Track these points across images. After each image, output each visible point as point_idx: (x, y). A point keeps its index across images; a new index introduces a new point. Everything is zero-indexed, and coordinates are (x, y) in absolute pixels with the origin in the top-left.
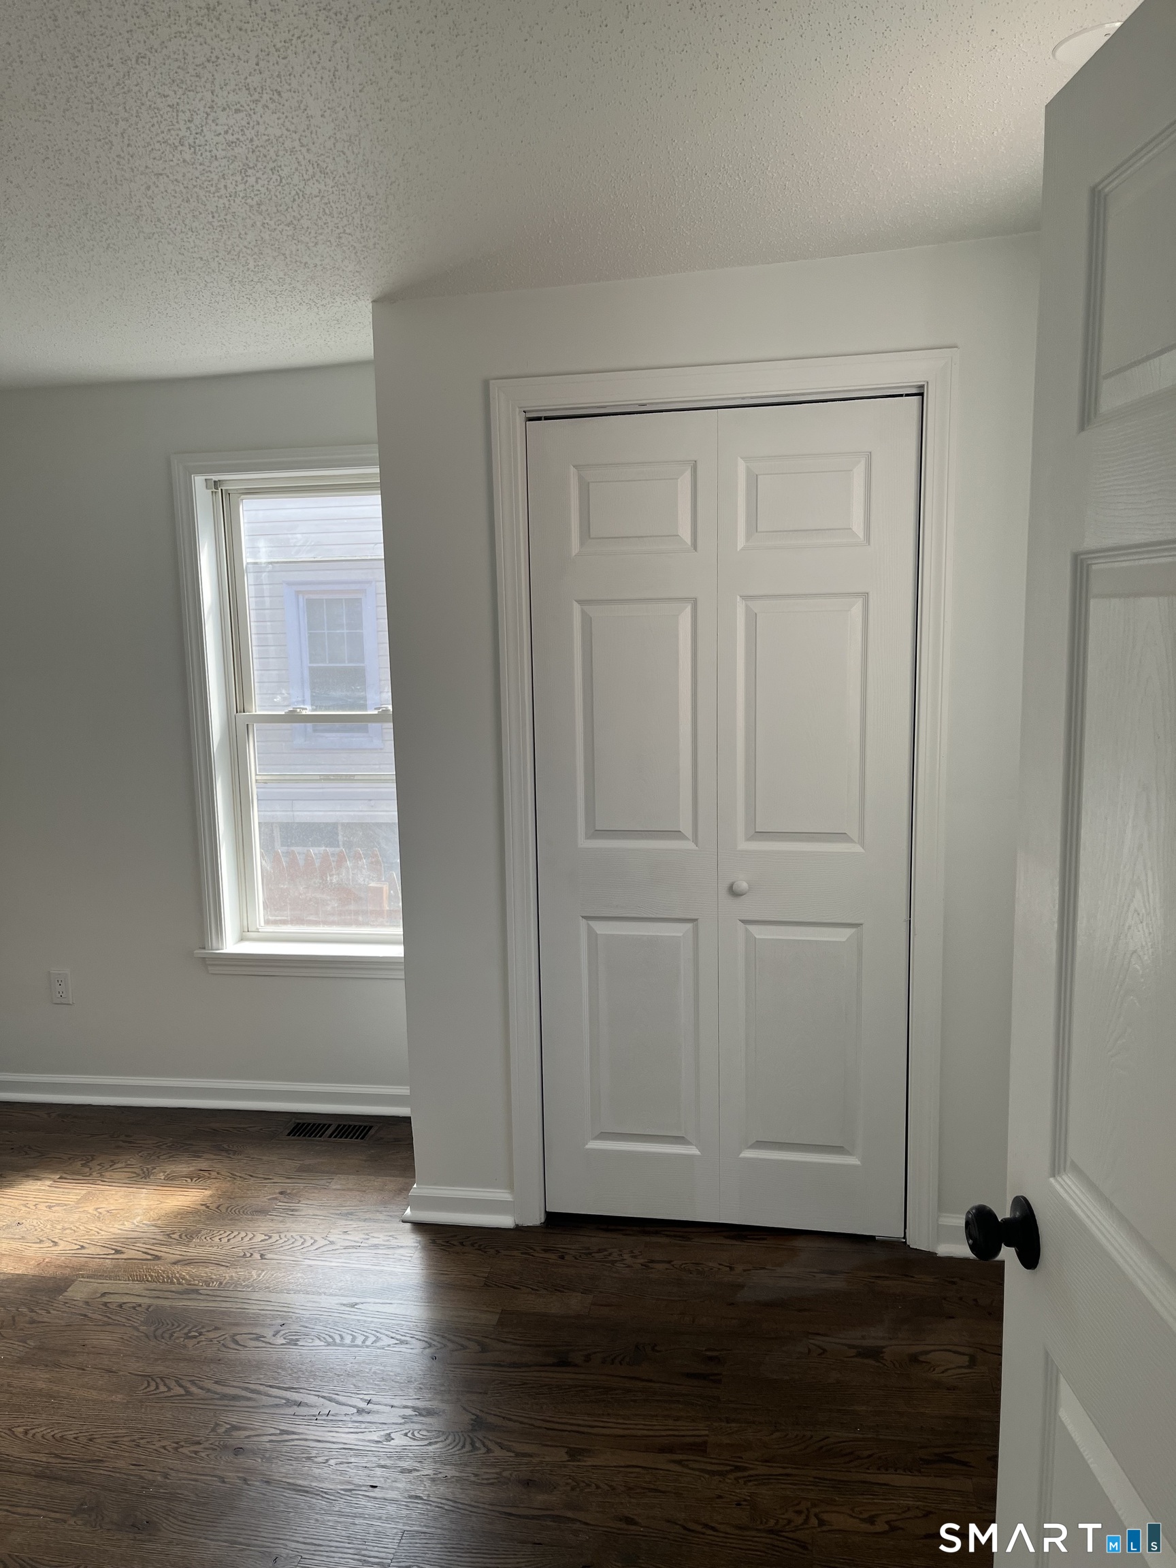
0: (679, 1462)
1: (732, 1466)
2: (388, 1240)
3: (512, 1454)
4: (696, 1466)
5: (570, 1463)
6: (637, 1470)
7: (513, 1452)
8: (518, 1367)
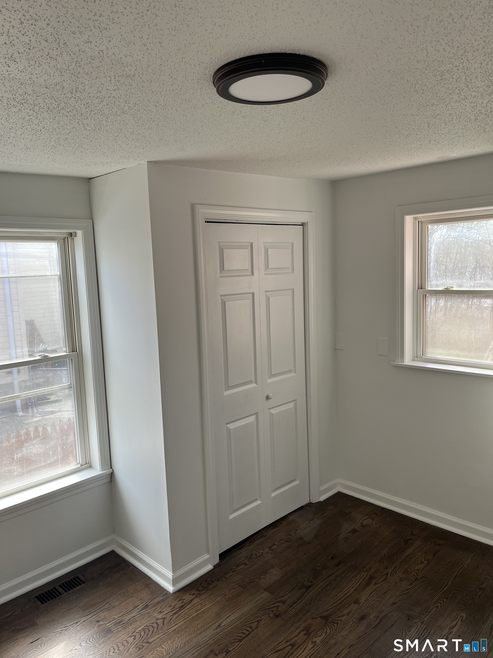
0: (375, 584)
1: (384, 575)
2: (182, 602)
3: (346, 616)
4: (380, 581)
5: (360, 605)
6: (373, 593)
7: (346, 615)
8: (301, 599)
